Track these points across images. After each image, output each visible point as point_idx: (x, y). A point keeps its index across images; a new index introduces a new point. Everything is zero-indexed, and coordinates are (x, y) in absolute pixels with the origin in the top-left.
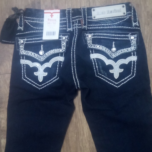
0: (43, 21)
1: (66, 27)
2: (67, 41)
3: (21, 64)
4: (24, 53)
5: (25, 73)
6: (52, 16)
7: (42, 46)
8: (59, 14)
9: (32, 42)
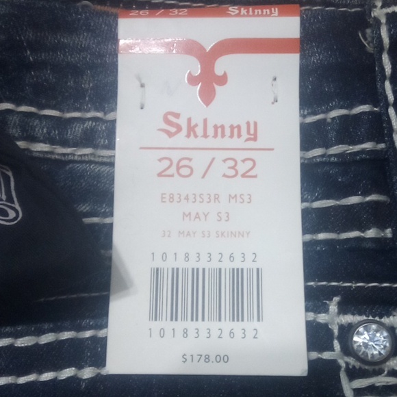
6: (209, 83)
8: (290, 64)
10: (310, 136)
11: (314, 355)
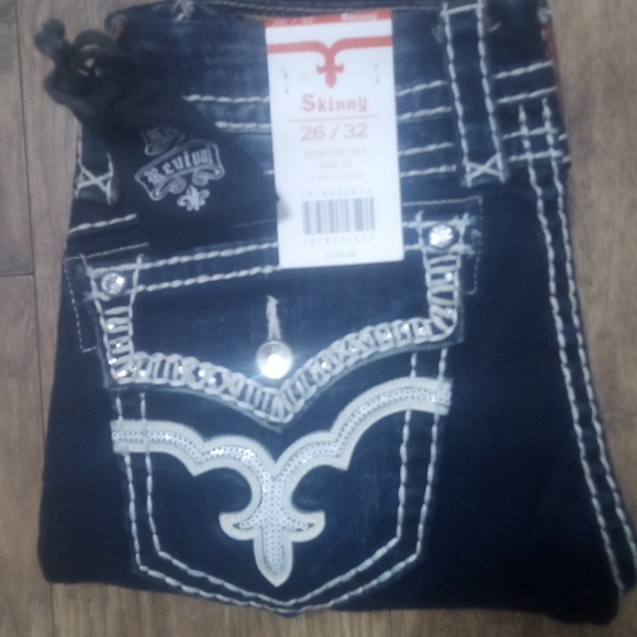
0: (262, 114)
1: (452, 156)
2: (464, 257)
3: (121, 458)
4: (143, 376)
5: (151, 520)
6: (331, 71)
7: (272, 304)
8: (385, 57)
9: (189, 282)
10: (403, 105)
11: (409, 248)
